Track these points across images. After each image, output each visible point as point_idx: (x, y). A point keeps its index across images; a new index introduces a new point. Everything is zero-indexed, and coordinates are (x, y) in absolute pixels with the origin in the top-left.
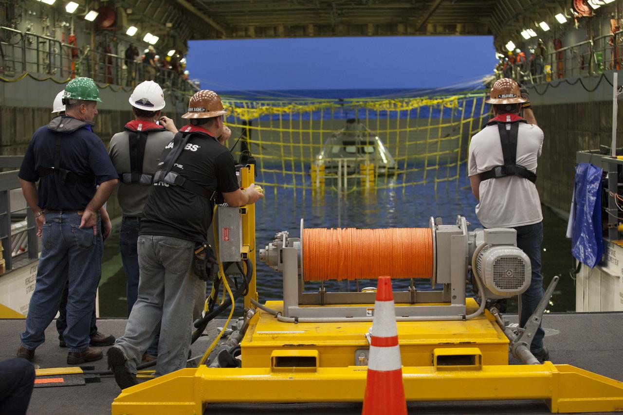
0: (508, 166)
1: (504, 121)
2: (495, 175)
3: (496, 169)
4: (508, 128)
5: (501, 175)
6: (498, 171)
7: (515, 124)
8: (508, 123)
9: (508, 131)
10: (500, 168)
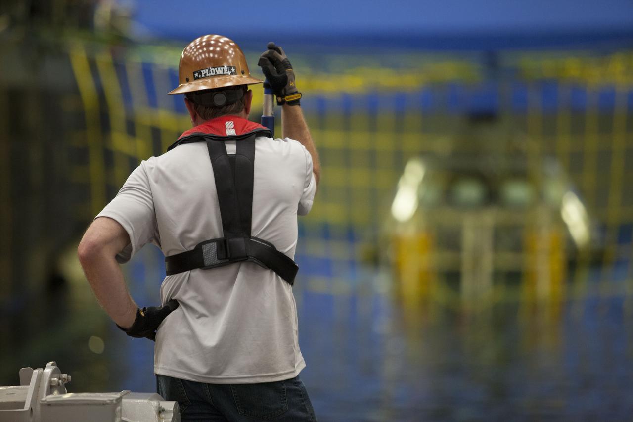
0: (231, 240)
1: (220, 135)
2: (203, 263)
3: (205, 249)
4: (231, 149)
5: (216, 261)
6: (210, 253)
7: (246, 140)
8: (231, 138)
9: (232, 158)
10: (215, 244)
